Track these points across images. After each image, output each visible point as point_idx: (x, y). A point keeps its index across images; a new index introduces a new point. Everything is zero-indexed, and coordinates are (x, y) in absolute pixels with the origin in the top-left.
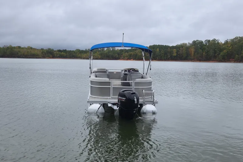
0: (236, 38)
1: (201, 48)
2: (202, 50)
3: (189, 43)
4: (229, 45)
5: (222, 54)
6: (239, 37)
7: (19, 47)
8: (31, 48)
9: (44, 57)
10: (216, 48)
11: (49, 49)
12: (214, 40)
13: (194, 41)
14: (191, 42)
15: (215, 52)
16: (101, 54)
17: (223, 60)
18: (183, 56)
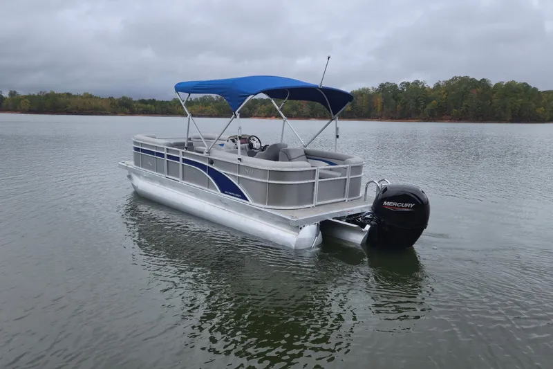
0: (454, 79)
1: (393, 97)
2: (396, 100)
3: (373, 88)
4: (443, 92)
5: (429, 106)
6: (460, 77)
7: (69, 95)
8: (91, 96)
9: (115, 113)
10: (419, 97)
11: (124, 98)
12: (417, 83)
13: (382, 84)
14: (377, 86)
15: (418, 104)
16: (219, 108)
17: (431, 118)
18: (361, 111)
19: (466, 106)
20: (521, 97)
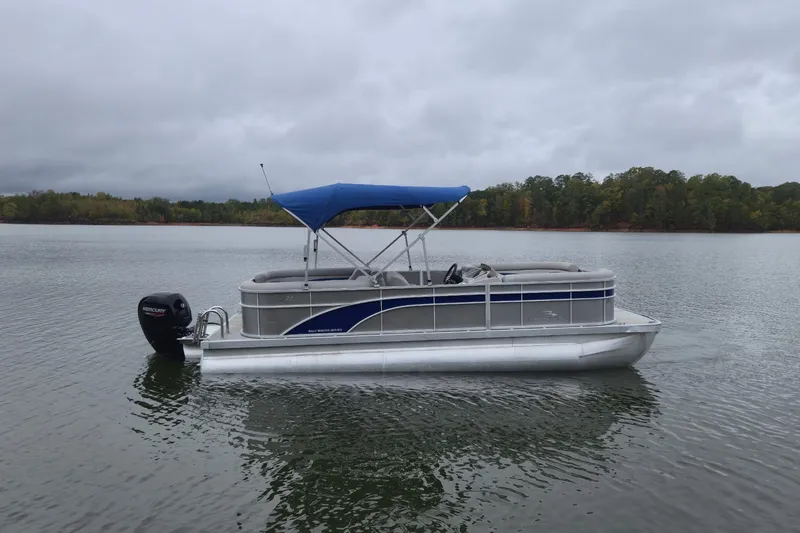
0: (632, 171)
1: (547, 197)
2: (551, 200)
3: (517, 183)
4: (617, 189)
5: (599, 209)
6: (640, 169)
7: (75, 195)
8: (108, 198)
10: (584, 196)
11: (156, 199)
12: (579, 176)
13: (531, 178)
14: (523, 182)
15: (582, 207)
17: (602, 226)
19: (651, 208)
20: (729, 196)
